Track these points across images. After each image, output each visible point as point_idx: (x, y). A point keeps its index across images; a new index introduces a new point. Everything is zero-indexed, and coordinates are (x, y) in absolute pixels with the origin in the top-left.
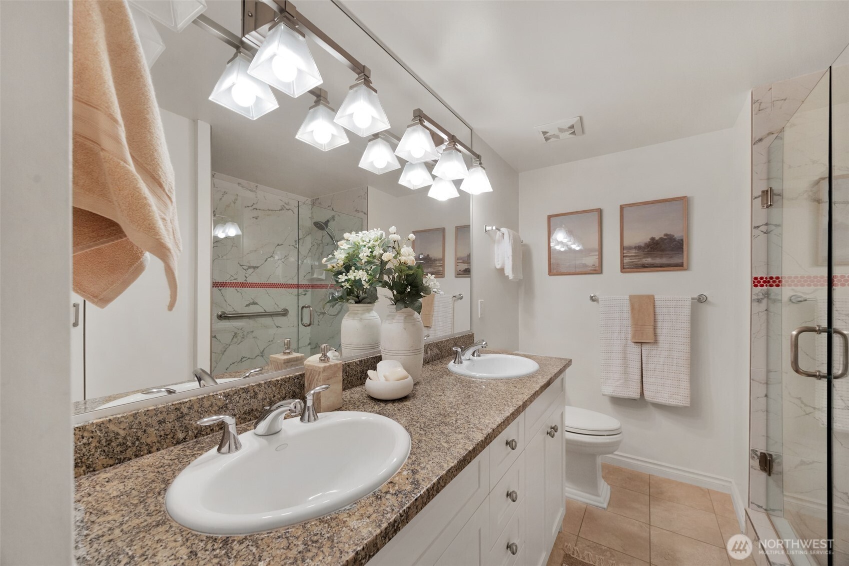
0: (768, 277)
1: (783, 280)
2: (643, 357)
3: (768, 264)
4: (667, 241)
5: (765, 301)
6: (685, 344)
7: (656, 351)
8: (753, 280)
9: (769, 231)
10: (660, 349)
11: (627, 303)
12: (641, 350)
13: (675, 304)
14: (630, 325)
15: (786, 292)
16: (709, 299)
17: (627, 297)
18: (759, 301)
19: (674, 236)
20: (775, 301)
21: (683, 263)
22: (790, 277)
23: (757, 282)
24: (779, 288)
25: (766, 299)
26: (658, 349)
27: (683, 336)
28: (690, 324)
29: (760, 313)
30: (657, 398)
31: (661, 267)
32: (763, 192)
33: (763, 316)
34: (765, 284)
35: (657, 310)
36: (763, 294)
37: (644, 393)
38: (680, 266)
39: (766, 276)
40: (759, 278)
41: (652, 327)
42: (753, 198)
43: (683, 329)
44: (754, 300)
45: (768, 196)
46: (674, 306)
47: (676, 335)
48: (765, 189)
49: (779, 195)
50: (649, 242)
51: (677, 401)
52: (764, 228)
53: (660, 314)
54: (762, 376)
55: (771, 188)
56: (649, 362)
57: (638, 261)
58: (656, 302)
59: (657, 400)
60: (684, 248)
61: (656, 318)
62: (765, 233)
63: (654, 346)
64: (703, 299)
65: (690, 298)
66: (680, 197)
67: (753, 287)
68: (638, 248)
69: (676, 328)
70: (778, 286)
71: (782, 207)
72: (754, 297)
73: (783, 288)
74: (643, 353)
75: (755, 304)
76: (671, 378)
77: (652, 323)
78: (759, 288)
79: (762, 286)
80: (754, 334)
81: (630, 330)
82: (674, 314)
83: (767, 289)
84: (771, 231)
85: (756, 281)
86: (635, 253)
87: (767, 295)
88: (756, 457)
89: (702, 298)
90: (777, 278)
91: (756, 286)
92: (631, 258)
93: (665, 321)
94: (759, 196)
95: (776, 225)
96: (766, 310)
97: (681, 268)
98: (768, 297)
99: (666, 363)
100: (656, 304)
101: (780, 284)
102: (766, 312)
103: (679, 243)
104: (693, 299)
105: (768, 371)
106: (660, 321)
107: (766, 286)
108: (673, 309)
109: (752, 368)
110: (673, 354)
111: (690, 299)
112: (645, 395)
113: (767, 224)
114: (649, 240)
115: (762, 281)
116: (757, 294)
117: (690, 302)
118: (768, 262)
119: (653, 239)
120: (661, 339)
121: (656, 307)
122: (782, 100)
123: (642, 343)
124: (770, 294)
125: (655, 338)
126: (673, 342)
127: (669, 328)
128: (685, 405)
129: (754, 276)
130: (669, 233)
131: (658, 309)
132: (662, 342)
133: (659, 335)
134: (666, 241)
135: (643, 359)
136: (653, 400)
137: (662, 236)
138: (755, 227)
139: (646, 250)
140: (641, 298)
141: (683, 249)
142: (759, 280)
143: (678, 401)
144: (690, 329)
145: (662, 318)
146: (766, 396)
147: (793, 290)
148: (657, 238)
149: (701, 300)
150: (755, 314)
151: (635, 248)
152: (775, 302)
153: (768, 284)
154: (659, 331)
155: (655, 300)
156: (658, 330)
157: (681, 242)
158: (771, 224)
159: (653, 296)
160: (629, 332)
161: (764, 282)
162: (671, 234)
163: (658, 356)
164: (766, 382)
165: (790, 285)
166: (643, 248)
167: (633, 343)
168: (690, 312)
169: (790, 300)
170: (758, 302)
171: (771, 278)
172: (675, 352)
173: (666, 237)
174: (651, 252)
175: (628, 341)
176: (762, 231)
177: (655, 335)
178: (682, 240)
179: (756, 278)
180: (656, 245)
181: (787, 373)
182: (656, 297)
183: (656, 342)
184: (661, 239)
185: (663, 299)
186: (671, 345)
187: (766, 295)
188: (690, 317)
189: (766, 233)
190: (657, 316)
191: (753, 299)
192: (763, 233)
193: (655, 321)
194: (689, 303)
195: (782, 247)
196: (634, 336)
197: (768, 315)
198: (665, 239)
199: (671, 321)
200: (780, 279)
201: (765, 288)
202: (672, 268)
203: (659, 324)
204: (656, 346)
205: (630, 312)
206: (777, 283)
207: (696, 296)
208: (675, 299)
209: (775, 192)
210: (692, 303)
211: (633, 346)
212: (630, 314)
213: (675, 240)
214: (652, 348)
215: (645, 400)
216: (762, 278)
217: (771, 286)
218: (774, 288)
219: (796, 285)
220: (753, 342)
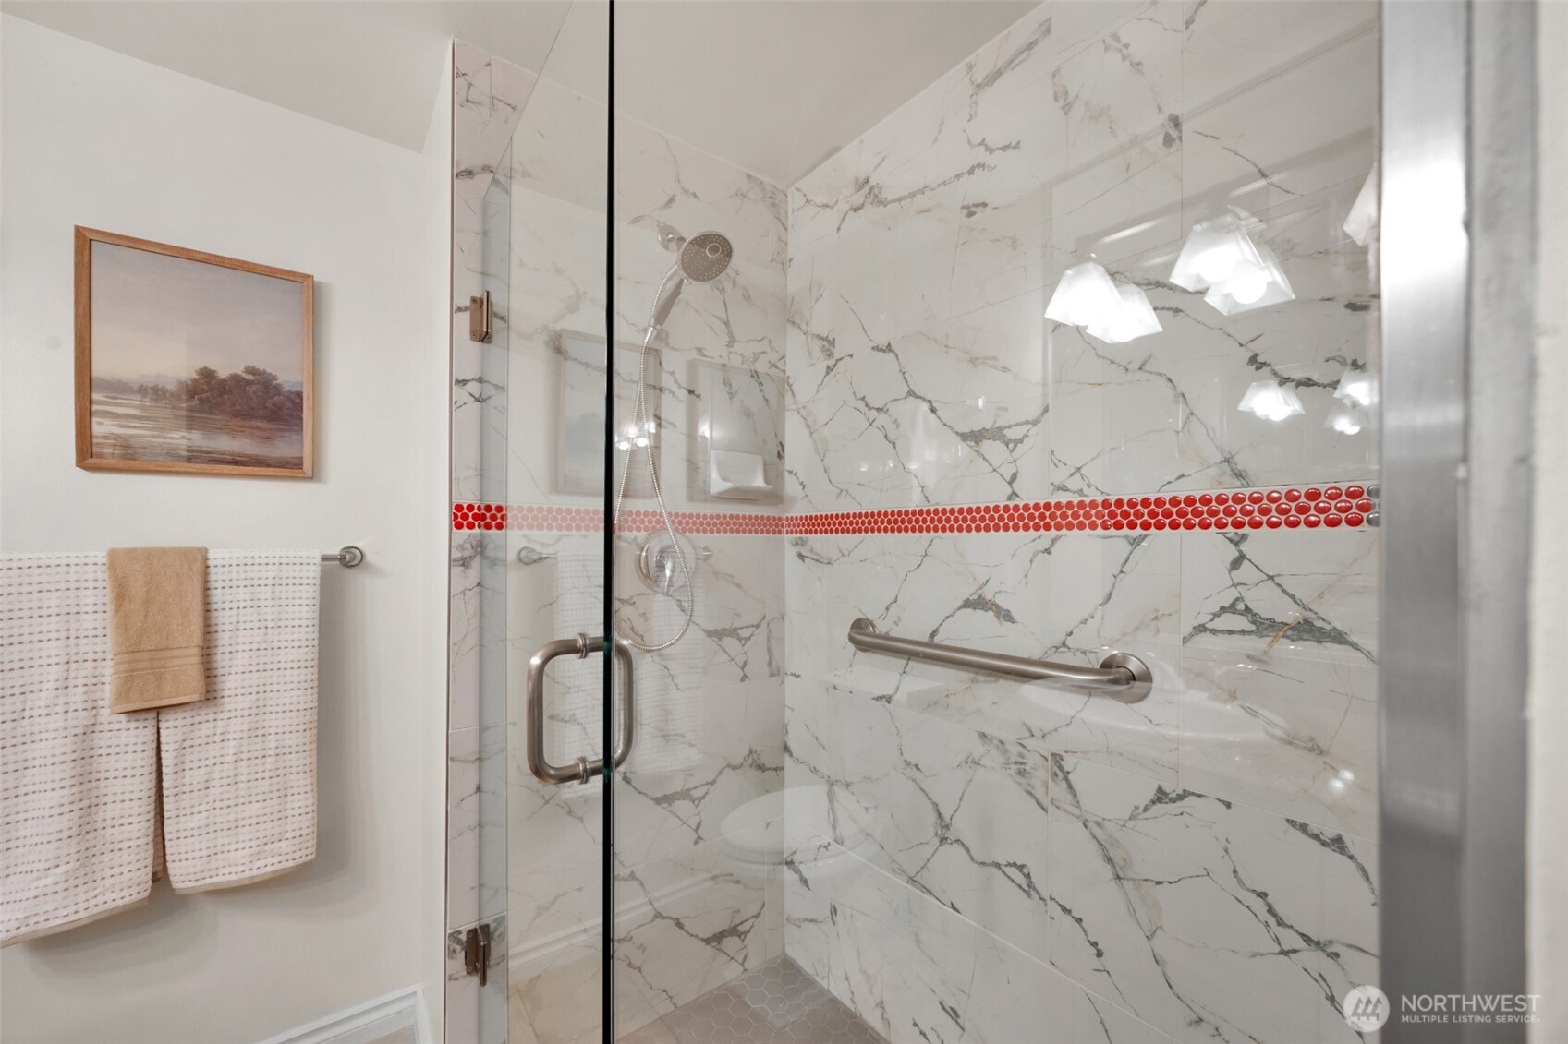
0: (483, 507)
1: (509, 515)
2: (163, 755)
3: (482, 476)
4: (255, 388)
5: (476, 563)
6: (303, 685)
7: (211, 724)
8: (454, 511)
9: (484, 396)
10: (225, 715)
11: (100, 576)
12: (158, 732)
13: (273, 575)
14: (109, 656)
15: (514, 539)
16: (369, 558)
17: (101, 557)
18: (465, 563)
19: (275, 378)
20: (494, 562)
21: (301, 458)
22: (520, 509)
23: (463, 516)
24: (503, 531)
25: (478, 558)
26: (220, 716)
27: (295, 665)
28: (317, 628)
29: (467, 592)
30: (212, 873)
31: (235, 463)
32: (474, 300)
33: (472, 598)
34: (476, 523)
35: (217, 596)
36: (473, 547)
37: (171, 872)
38: (292, 468)
39: (479, 503)
40: (465, 506)
41: (195, 651)
42: (455, 308)
43: (296, 644)
44: (455, 560)
45: (482, 312)
46: (270, 582)
47: (275, 666)
48: (478, 295)
49: (502, 318)
50: (195, 381)
51: (276, 860)
52: (473, 388)
53: (227, 605)
54: (468, 747)
55: (488, 293)
56: (187, 766)
57: (154, 437)
58: (212, 570)
59: (214, 880)
60: (304, 416)
61: (213, 622)
62: (477, 400)
63: (203, 712)
64: (354, 557)
65: (318, 555)
66: (294, 273)
67: (454, 529)
68: (155, 393)
69: (276, 645)
70: (500, 527)
71: (508, 349)
72: (456, 554)
73: (509, 532)
74: (162, 739)
75: (457, 570)
76: (259, 798)
77: (197, 638)
78: (465, 530)
79: (471, 526)
80: (455, 644)
81: (109, 671)
82: (270, 603)
83: (481, 534)
84: (489, 398)
85: (459, 514)
86: (141, 408)
87: (480, 547)
88: (458, 948)
89: (348, 557)
90: (499, 509)
91: (459, 526)
92: (124, 422)
93: (241, 626)
94: (466, 309)
95: (497, 387)
96: (479, 584)
97: (295, 472)
98: (482, 553)
99: (244, 756)
100: (212, 577)
101: (504, 524)
102: (477, 589)
103: (292, 401)
104: (324, 559)
105: (482, 730)
106: (227, 627)
107: (479, 526)
108: (269, 589)
109: (450, 731)
110: (266, 724)
111: (318, 561)
112: (172, 878)
113: (480, 380)
114: (196, 376)
115: (471, 514)
116: (461, 547)
117: (318, 568)
118: (482, 470)
119: (207, 374)
120: (230, 683)
121: (212, 585)
122: (509, 105)
123: (158, 710)
124: (486, 547)
125: (207, 684)
126: (268, 688)
127: (255, 646)
128: (299, 861)
129: (455, 502)
130: (260, 367)
131: (220, 590)
132: (232, 692)
133: (225, 671)
134: (251, 389)
135: (164, 762)
136: (203, 882)
137: (239, 370)
138: (458, 382)
139: (184, 405)
140: (151, 559)
141: (301, 419)
142: (465, 511)
143: (279, 859)
144: (316, 643)
145: (234, 620)
146: (479, 789)
147: (525, 536)
148: (223, 374)
149: (350, 560)
150: (457, 595)
151: (142, 390)
152: (495, 564)
153: (483, 523)
154: (221, 661)
155: (211, 563)
156: (219, 657)
157: (298, 400)
158: (488, 382)
159: (203, 553)
160: (107, 679)
161: (476, 517)
162: (269, 371)
163: (217, 738)
164: (478, 756)
165: (520, 527)
166: (172, 395)
167: (123, 717)
168: (317, 594)
169: (520, 560)
170: (463, 565)
171: (488, 508)
172: (273, 716)
173: (251, 377)
174: (200, 412)
175: (102, 711)
176: (471, 395)
177: (209, 674)
178: (300, 395)
179: (459, 508)
180: (221, 395)
181: (514, 724)
182: (211, 555)
183: (210, 694)
184: (235, 377)
185: (234, 562)
186: (261, 695)
187: (479, 549)
188: (317, 608)
189: (480, 400)
190: (214, 614)
191: (453, 557)
192: (473, 399)
193: (208, 630)
194: (314, 571)
195: (507, 440)
196: (124, 692)
197: (481, 594)
198: (249, 383)
199: (264, 624)
200: (504, 512)
201: (476, 530)
202: (270, 471)
203: (223, 640)
204: (211, 710)
205: (109, 608)
206: (499, 520)
207: (336, 551)
208: (276, 561)
209: (496, 309)
210: (322, 572)
211: (124, 725)
212: (109, 616)
213: (278, 389)
214: (197, 719)
215: (173, 890)
216: (470, 507)
217: (488, 527)
218: (494, 531)
219: (530, 527)
220: (453, 666)
